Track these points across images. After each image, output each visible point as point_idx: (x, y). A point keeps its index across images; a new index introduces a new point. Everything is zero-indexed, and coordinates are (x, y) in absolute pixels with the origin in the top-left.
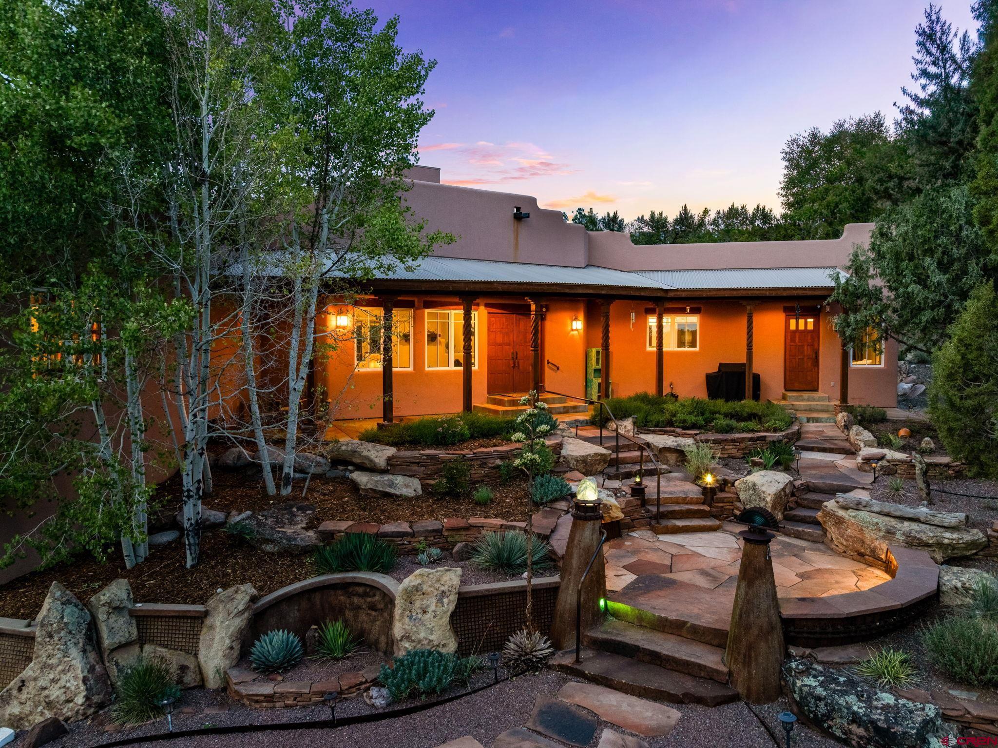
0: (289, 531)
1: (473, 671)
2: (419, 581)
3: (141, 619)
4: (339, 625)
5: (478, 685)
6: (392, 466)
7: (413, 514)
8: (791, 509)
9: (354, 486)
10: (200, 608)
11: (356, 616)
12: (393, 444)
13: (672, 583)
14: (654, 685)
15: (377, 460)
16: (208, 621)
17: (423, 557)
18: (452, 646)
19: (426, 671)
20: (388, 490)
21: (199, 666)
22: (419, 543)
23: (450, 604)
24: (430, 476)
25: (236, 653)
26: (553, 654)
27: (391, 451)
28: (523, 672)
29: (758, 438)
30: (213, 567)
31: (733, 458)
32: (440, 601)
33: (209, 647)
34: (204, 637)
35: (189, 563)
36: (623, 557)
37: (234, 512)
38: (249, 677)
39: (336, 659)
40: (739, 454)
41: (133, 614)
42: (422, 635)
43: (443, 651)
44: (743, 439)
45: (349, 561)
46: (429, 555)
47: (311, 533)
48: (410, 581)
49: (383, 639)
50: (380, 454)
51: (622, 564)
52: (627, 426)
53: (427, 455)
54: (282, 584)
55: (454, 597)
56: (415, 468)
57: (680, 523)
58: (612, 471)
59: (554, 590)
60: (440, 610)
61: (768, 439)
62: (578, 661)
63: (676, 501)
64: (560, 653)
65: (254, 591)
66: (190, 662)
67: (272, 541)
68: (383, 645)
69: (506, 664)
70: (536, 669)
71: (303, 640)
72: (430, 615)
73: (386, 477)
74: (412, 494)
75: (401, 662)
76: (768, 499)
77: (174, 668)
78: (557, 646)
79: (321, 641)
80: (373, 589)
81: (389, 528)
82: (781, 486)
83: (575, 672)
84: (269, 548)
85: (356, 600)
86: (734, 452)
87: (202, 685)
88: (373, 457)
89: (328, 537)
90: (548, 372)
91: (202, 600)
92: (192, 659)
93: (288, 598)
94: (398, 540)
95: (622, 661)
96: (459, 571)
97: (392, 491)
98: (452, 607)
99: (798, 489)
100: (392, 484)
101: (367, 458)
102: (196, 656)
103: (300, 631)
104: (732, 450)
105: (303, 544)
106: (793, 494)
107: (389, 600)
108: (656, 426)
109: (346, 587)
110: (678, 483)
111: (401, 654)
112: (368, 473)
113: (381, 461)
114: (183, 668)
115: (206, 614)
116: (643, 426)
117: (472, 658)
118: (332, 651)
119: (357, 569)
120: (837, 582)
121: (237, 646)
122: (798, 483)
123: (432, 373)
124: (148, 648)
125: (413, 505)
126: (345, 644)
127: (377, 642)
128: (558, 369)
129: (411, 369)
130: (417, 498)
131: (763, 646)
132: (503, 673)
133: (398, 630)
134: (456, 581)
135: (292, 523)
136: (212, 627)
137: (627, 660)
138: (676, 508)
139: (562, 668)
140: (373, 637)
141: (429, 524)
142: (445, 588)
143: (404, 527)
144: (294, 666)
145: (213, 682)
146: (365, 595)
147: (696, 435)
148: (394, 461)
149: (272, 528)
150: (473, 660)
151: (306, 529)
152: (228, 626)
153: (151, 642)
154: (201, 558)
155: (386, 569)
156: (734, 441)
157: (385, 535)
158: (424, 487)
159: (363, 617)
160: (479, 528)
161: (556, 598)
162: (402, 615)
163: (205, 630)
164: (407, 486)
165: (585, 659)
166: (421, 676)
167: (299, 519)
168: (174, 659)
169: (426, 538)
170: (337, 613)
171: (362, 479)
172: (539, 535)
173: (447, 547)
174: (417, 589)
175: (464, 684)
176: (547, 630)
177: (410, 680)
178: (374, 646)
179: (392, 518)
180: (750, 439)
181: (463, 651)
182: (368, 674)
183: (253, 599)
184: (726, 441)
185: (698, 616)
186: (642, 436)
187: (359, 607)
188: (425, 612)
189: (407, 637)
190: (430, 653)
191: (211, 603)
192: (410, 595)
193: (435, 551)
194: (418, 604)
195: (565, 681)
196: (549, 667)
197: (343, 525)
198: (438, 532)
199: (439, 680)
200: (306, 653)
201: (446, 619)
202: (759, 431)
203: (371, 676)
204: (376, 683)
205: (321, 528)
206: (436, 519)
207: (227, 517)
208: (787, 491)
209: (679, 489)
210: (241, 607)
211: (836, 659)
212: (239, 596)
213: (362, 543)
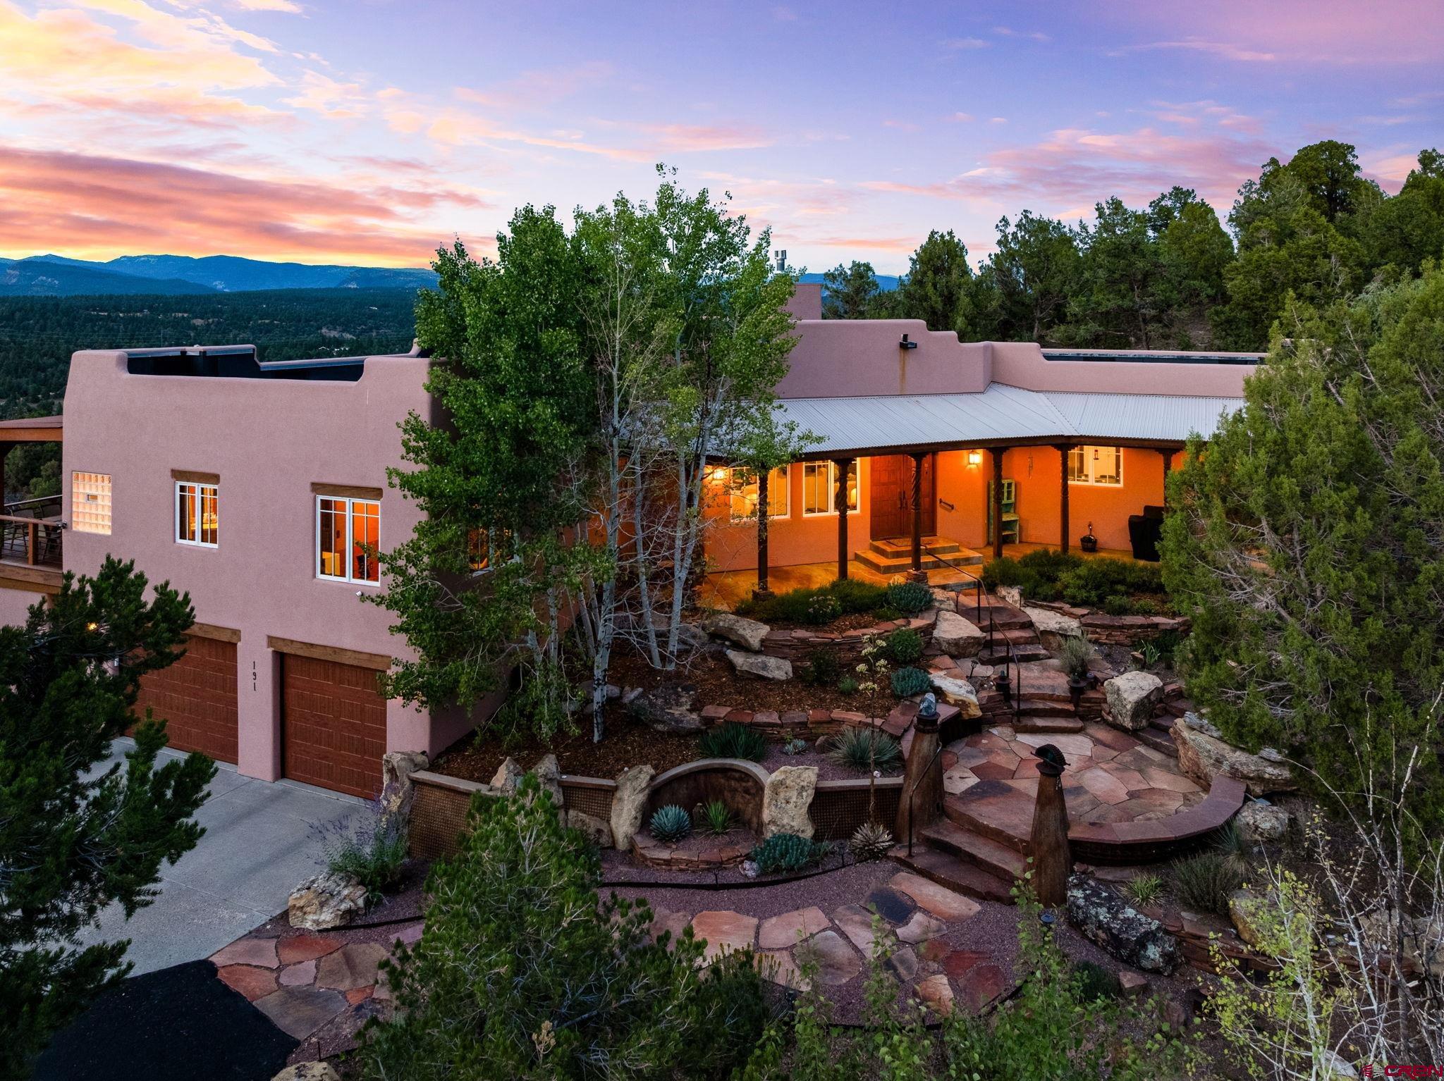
0: (676, 712)
1: (826, 854)
2: (783, 776)
3: (566, 788)
4: (720, 805)
5: (829, 867)
6: (767, 647)
7: (783, 703)
8: (1158, 716)
9: (731, 666)
10: (610, 782)
11: (733, 798)
12: (766, 622)
13: (1009, 789)
14: (964, 883)
15: (751, 640)
16: (618, 794)
17: (789, 748)
18: (809, 833)
19: (787, 852)
20: (761, 673)
21: (611, 831)
22: (787, 733)
23: (808, 797)
24: (799, 659)
25: (639, 822)
26: (893, 846)
27: (764, 630)
28: (866, 860)
29: (1149, 626)
30: (616, 744)
31: (1122, 645)
32: (800, 794)
33: (619, 816)
34: (615, 807)
35: (596, 738)
36: (974, 757)
37: (627, 688)
38: (650, 843)
39: (717, 834)
40: (1127, 641)
41: (561, 784)
42: (785, 821)
43: (801, 835)
44: (1132, 626)
45: (727, 750)
46: (795, 747)
47: (694, 716)
48: (777, 776)
49: (755, 820)
50: (754, 634)
51: (970, 766)
52: (1012, 596)
53: (798, 639)
54: (674, 765)
55: (811, 792)
56: (787, 650)
57: (1040, 722)
58: (985, 654)
59: (897, 790)
60: (800, 802)
61: (1162, 627)
62: (910, 855)
63: (1043, 697)
64: (898, 846)
65: (652, 771)
66: (604, 827)
67: (663, 722)
68: (755, 825)
69: (853, 851)
70: (878, 858)
71: (691, 815)
72: (791, 805)
73: (761, 659)
74: (784, 678)
75: (768, 842)
76: (1129, 707)
77: (592, 830)
78: (896, 839)
79: (705, 817)
80: (746, 776)
81: (761, 718)
82: (1144, 693)
83: (906, 864)
84: (660, 727)
85: (733, 783)
86: (1122, 638)
87: (613, 846)
88: (748, 637)
89: (709, 721)
90: (941, 512)
91: (611, 775)
92: (606, 824)
93: (678, 778)
94: (769, 730)
95: (947, 859)
96: (816, 769)
97: (764, 673)
98: (810, 800)
99: (1168, 695)
100: (765, 667)
101: (742, 636)
102: (608, 821)
103: (689, 808)
104: (1119, 636)
105: (689, 726)
106: (1161, 701)
107: (760, 788)
108: (1044, 600)
109: (725, 771)
110: (1052, 674)
111: (768, 836)
112: (743, 653)
113: (755, 642)
114: (599, 831)
115: (616, 788)
116: (1031, 597)
117: (826, 843)
118: (714, 827)
119: (734, 756)
120: (1161, 805)
121: (640, 817)
122: (1169, 688)
123: (809, 520)
124: (572, 813)
125: (784, 692)
126: (724, 821)
127: (749, 822)
128: (952, 507)
129: (788, 517)
130: (788, 682)
131: (1051, 860)
132: (849, 859)
133: (766, 815)
134: (814, 778)
135: (678, 704)
136: (621, 800)
137: (952, 858)
138: (1040, 706)
139: (898, 860)
140: (747, 817)
141: (796, 715)
142: (805, 784)
143: (774, 718)
144: (684, 837)
145: (622, 844)
146: (740, 780)
147: (1083, 616)
148: (767, 643)
149: (663, 710)
150: (827, 845)
151: (691, 711)
152: (634, 801)
153: (574, 807)
154: (605, 734)
155: (758, 759)
156: (1122, 627)
157: (759, 725)
158: (795, 669)
159: (738, 798)
160: (840, 722)
161: (899, 797)
162: (770, 804)
163: (615, 801)
164: (779, 668)
165: (918, 855)
166: (783, 856)
167: (683, 700)
168: (593, 824)
169: (793, 730)
170: (718, 794)
171: (738, 658)
172: (891, 736)
173: (811, 739)
174: (782, 783)
175: (817, 865)
176: (891, 826)
177: (774, 858)
178: (746, 824)
179: (765, 706)
180: (1141, 626)
181: (817, 837)
182: (743, 849)
183: (653, 778)
184: (1112, 627)
185: (1015, 827)
186: (1029, 611)
187: (736, 790)
188: (788, 802)
189: (773, 822)
190: (791, 837)
191: (621, 779)
192: (776, 787)
193: (800, 743)
194: (782, 795)
195: (898, 871)
196: (888, 858)
197: (723, 712)
198: (803, 725)
199: (797, 860)
200: (693, 826)
201: (805, 810)
202: (1157, 614)
203: (745, 852)
204: (748, 857)
205: (703, 714)
206: (803, 710)
207: (621, 692)
208: (1152, 698)
209: (1049, 682)
210: (643, 785)
211: (1110, 878)
212: (642, 776)
213: (738, 734)
